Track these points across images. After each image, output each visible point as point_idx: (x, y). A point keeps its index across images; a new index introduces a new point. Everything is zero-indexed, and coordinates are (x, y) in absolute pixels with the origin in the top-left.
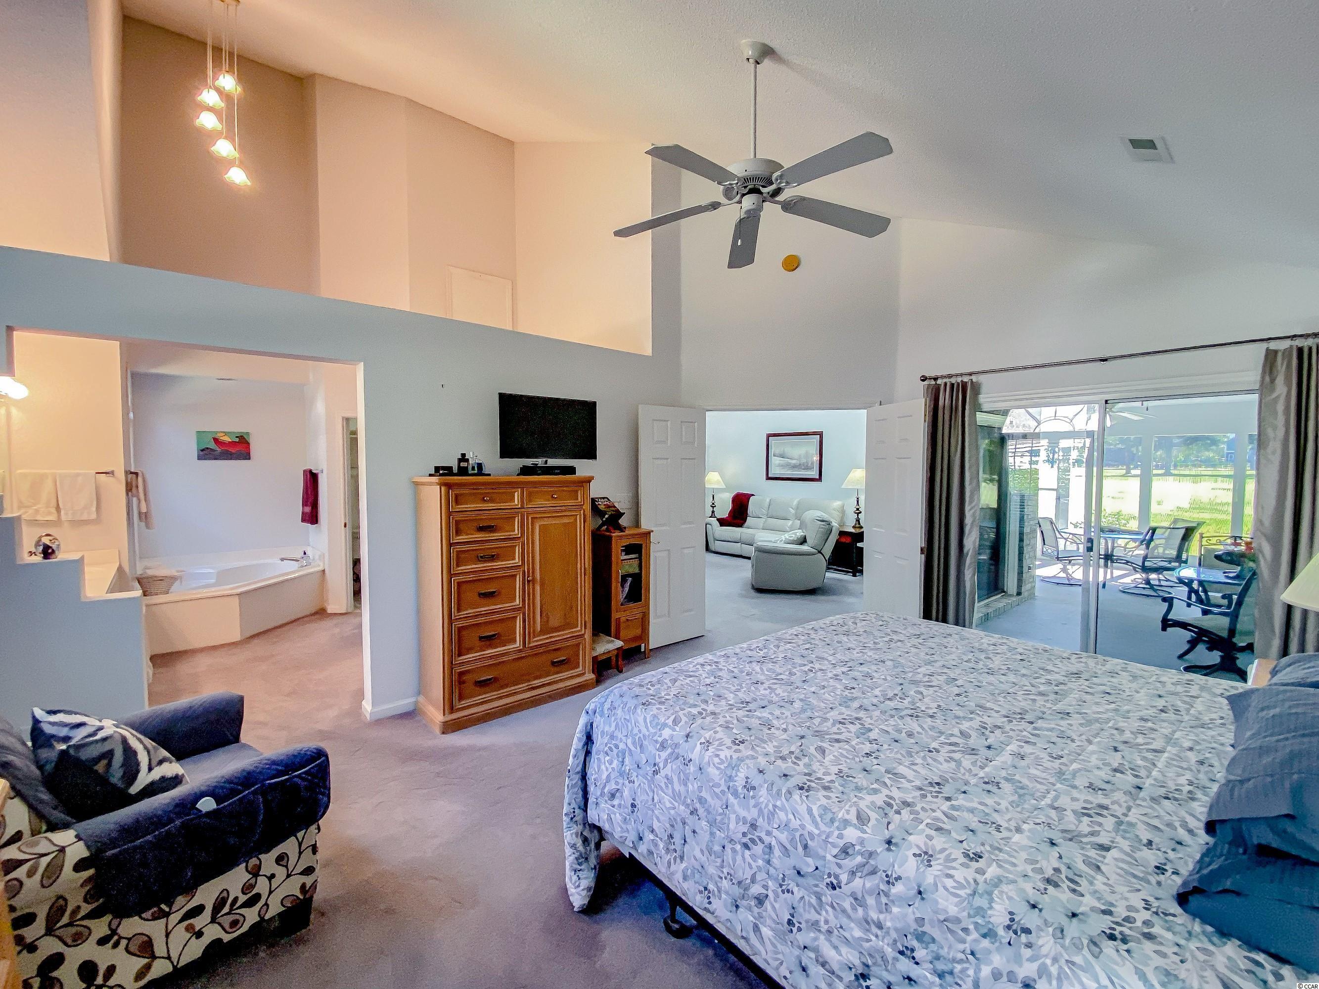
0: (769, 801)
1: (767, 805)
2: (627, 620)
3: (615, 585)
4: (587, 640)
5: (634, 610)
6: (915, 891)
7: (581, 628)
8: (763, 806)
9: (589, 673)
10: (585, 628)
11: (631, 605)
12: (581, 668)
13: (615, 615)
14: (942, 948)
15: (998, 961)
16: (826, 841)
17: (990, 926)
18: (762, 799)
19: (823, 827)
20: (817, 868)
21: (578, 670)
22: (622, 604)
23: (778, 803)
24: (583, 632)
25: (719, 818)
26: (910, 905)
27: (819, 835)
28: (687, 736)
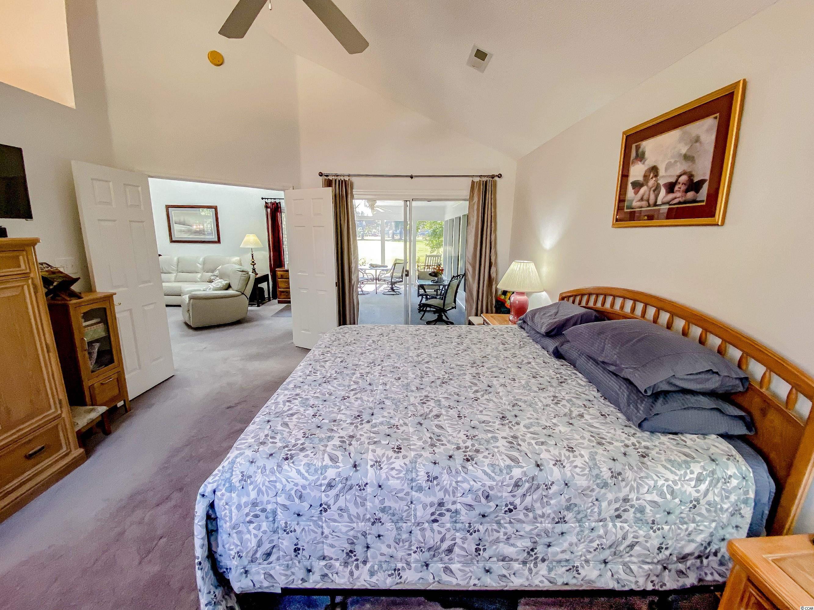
0: (451, 481)
1: (451, 485)
2: (102, 384)
3: (82, 355)
4: (66, 419)
5: (108, 372)
6: (563, 485)
7: (56, 408)
8: (448, 486)
9: (76, 449)
10: (61, 407)
11: (104, 369)
12: (64, 449)
13: (87, 384)
14: (581, 506)
15: (610, 496)
16: (502, 486)
17: (604, 481)
18: (445, 482)
19: (498, 478)
20: (497, 506)
21: (61, 451)
22: (93, 372)
23: (459, 479)
24: (59, 412)
25: (405, 514)
26: (561, 495)
27: (497, 485)
28: (355, 466)
